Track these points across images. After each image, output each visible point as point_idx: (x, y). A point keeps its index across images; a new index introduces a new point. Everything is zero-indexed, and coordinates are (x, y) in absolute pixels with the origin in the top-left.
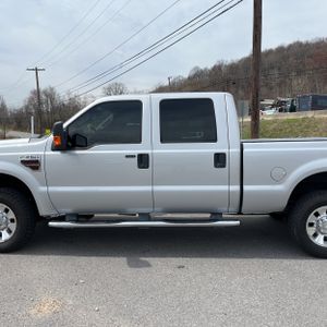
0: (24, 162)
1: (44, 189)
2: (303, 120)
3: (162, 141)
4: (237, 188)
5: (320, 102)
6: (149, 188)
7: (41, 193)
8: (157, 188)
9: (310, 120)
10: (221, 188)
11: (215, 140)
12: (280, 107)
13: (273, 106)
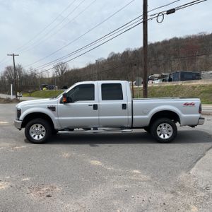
0: (49, 108)
1: (57, 118)
2: (176, 86)
3: (103, 99)
4: (131, 117)
5: (185, 76)
6: (97, 118)
7: (56, 120)
8: (100, 117)
9: (180, 86)
10: (125, 117)
11: (122, 99)
12: (163, 78)
13: (159, 78)
